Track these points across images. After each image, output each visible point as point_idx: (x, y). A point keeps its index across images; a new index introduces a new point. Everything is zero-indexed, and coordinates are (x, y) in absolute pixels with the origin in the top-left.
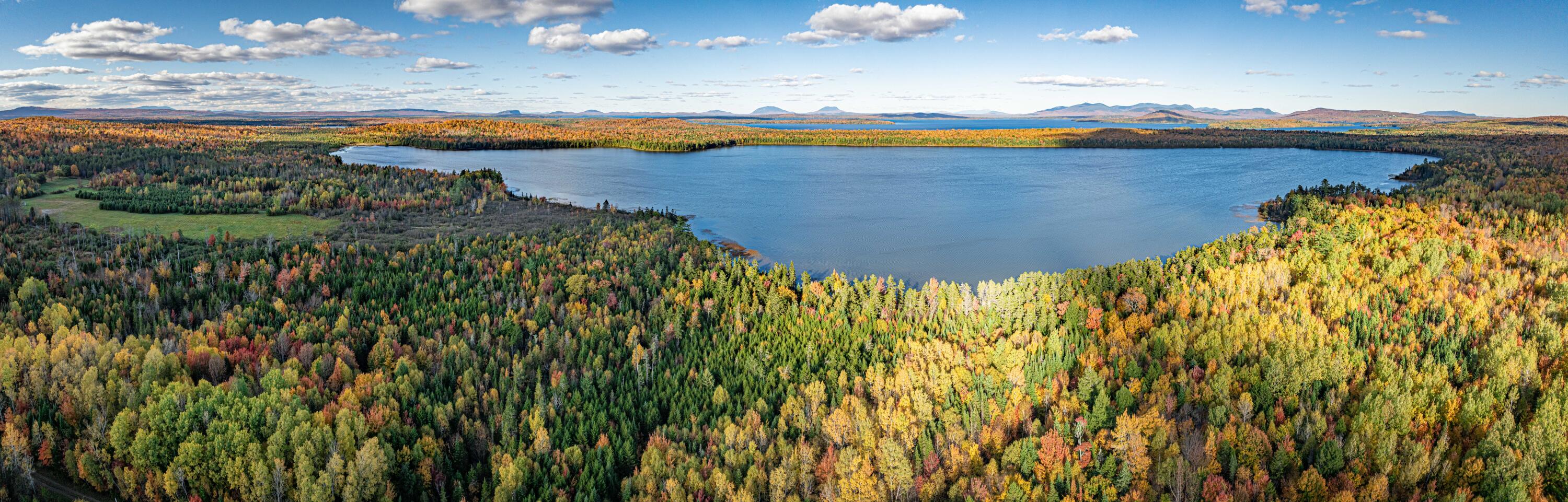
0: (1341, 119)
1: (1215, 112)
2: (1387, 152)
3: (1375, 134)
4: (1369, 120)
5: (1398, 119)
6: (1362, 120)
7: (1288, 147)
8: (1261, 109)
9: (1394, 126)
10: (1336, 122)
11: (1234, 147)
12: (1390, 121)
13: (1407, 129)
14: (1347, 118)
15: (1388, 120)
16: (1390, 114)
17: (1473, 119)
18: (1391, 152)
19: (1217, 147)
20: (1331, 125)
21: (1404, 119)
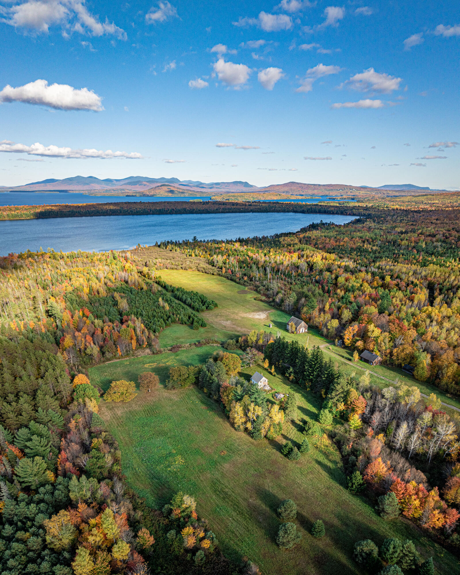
0: (310, 192)
1: (200, 185)
2: (345, 215)
3: (338, 205)
4: (333, 194)
5: (357, 193)
6: (327, 193)
7: (288, 212)
8: (240, 182)
9: (353, 199)
10: (306, 195)
11: (258, 212)
12: (350, 194)
13: (362, 202)
14: (315, 192)
15: (349, 193)
16: (350, 188)
17: (426, 193)
18: (347, 215)
19: (249, 212)
20: (303, 197)
21: (362, 192)
